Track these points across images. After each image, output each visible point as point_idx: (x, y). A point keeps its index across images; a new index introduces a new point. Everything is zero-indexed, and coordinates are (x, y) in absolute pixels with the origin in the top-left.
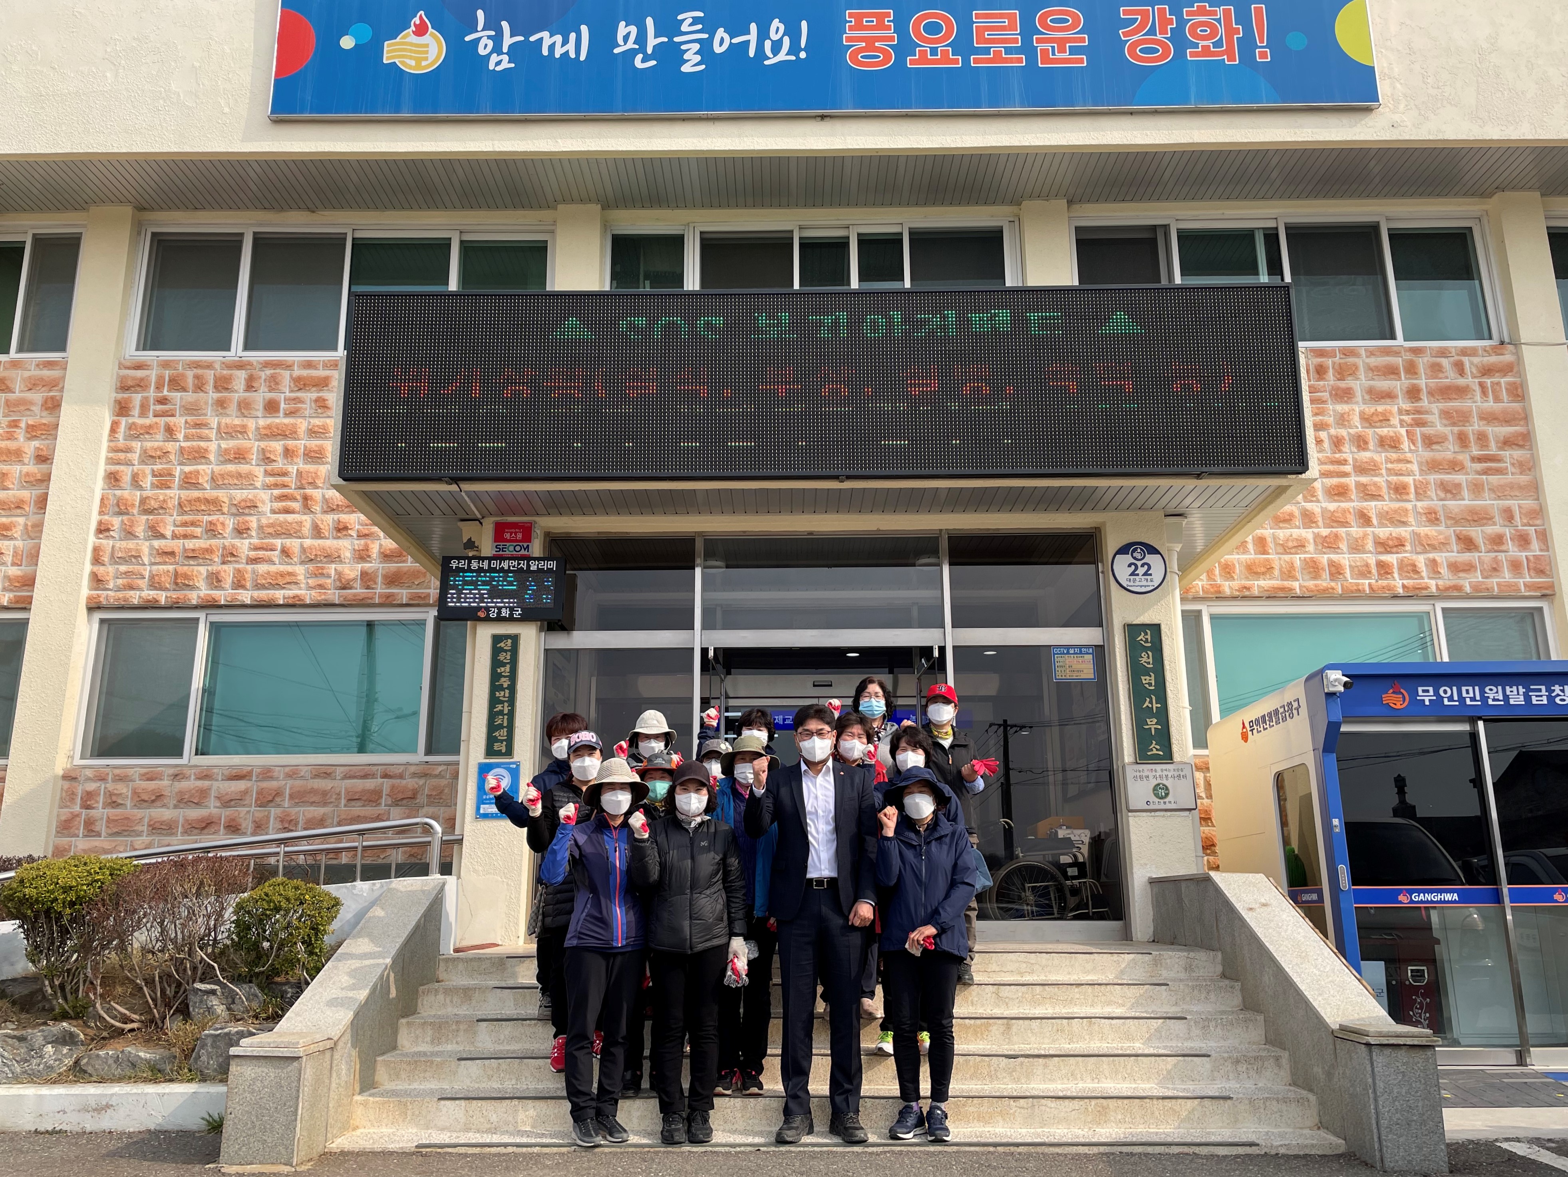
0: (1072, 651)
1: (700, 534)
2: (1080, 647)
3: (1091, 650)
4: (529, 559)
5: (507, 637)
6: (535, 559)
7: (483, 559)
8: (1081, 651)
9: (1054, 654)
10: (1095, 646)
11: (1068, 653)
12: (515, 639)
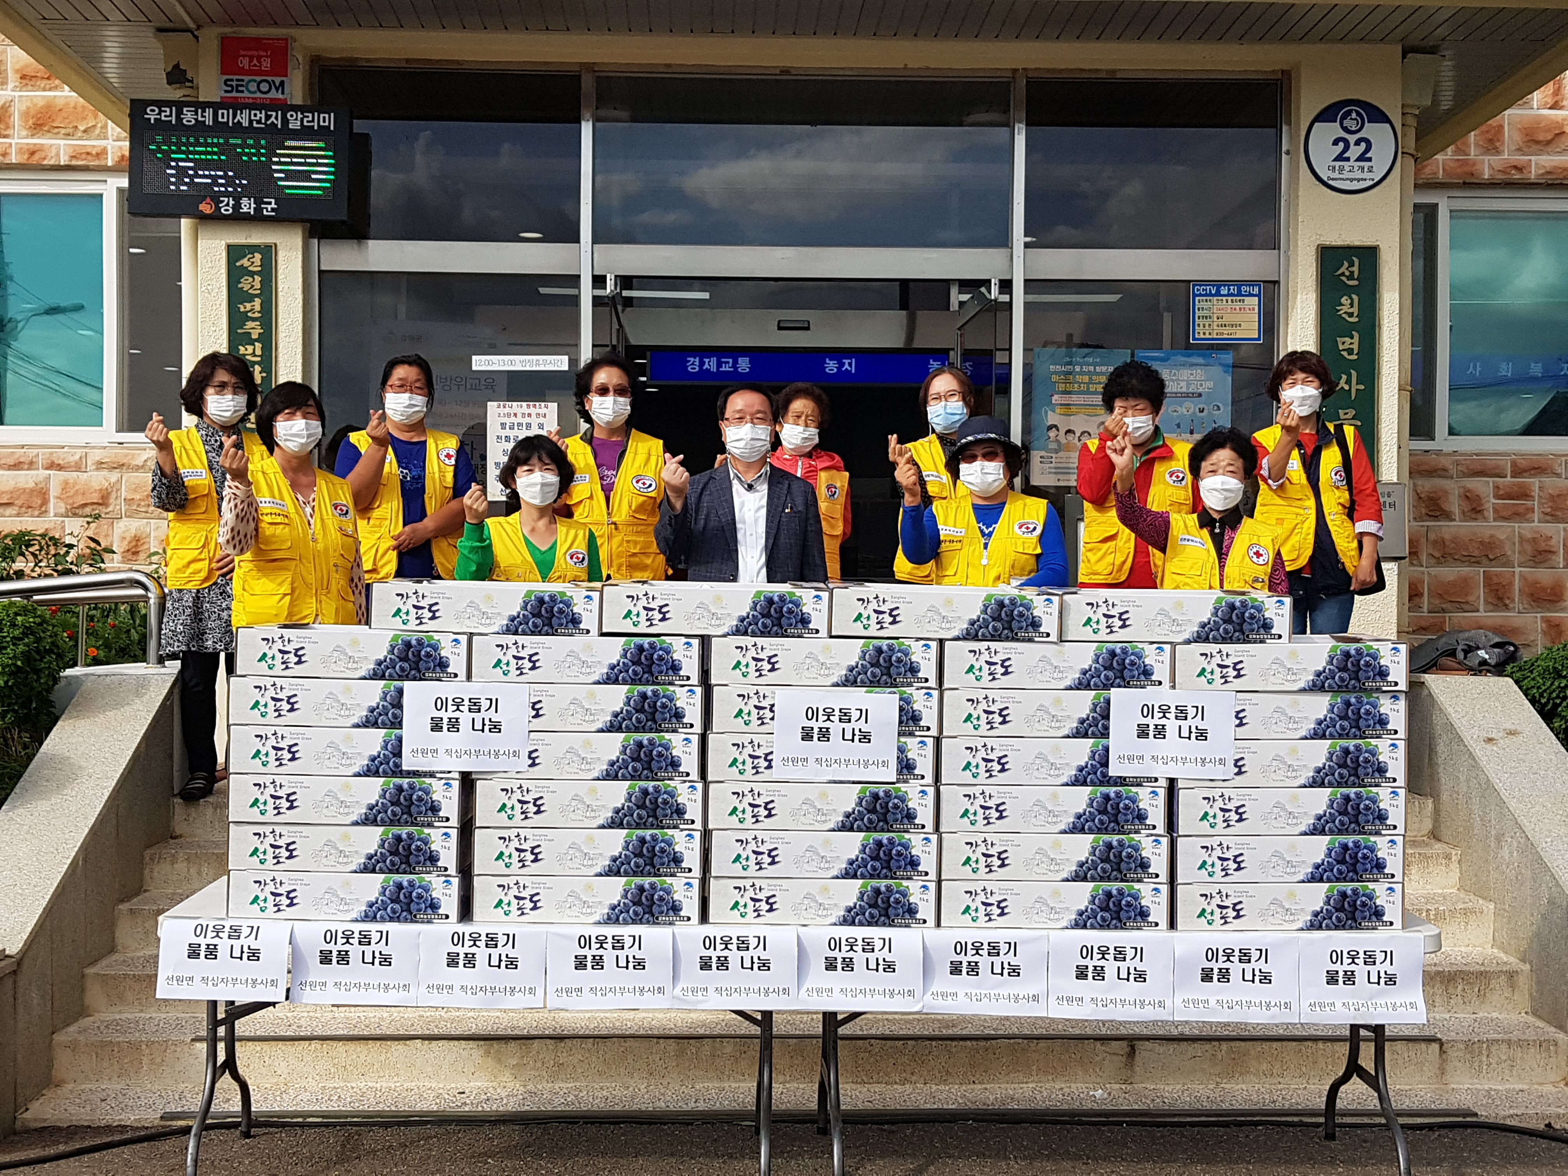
0: (1224, 291)
1: (589, 67)
2: (1239, 283)
3: (1256, 289)
4: (284, 107)
5: (253, 249)
6: (296, 108)
7: (204, 106)
8: (1239, 290)
9: (1195, 295)
10: (1264, 282)
11: (1218, 294)
12: (268, 252)
